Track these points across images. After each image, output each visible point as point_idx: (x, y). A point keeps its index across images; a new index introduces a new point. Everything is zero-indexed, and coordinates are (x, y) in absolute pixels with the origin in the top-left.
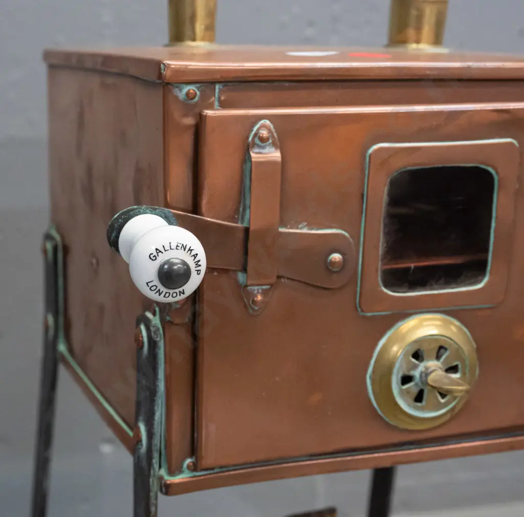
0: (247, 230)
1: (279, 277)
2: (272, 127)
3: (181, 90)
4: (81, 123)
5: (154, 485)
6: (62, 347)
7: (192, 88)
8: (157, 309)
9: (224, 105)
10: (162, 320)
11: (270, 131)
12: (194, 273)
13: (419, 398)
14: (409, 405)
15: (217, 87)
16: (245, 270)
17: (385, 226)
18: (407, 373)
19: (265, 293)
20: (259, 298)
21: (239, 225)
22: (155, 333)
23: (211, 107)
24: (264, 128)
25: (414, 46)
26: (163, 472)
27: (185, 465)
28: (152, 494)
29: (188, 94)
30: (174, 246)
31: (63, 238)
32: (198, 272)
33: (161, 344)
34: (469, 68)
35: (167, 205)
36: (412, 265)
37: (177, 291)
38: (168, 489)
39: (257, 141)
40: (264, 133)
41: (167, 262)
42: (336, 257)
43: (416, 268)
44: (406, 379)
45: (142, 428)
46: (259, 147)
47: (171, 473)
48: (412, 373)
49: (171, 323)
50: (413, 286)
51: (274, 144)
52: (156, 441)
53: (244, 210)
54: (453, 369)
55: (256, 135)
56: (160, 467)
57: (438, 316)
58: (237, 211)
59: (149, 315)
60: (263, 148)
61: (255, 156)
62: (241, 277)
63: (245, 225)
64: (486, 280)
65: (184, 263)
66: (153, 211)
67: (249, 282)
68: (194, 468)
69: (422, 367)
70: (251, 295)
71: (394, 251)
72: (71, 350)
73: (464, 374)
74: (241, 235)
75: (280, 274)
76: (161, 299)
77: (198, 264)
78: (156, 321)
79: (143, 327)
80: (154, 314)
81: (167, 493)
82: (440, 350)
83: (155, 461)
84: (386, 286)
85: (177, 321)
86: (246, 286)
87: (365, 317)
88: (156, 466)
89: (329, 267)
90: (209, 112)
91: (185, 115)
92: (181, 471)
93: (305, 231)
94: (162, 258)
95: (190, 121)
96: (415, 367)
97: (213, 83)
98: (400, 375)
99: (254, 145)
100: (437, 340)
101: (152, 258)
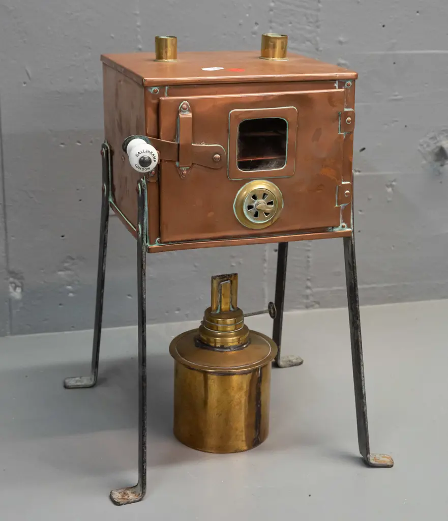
0: (179, 145)
1: (193, 164)
2: (188, 103)
3: (151, 89)
4: (117, 95)
5: (144, 250)
6: (111, 200)
7: (156, 88)
8: (144, 177)
9: (169, 95)
10: (146, 181)
11: (187, 105)
12: (153, 162)
13: (256, 215)
14: (251, 218)
15: (166, 87)
16: (178, 160)
17: (238, 143)
18: (250, 204)
19: (187, 170)
20: (185, 172)
21: (176, 143)
22: (143, 186)
23: (164, 96)
24: (185, 104)
25: (271, 59)
26: (148, 244)
27: (157, 241)
28: (143, 253)
29: (154, 91)
30: (145, 151)
31: (110, 147)
32: (155, 161)
33: (146, 191)
34: (274, 77)
35: (147, 135)
36: (251, 160)
37: (147, 168)
38: (149, 250)
39: (182, 109)
40: (185, 106)
41: (143, 157)
42: (217, 156)
43: (253, 161)
44: (250, 207)
45: (140, 226)
46: (183, 112)
47: (151, 244)
48: (252, 204)
49: (149, 182)
50: (252, 168)
51: (189, 110)
52: (145, 231)
53: (178, 137)
54: (271, 203)
55: (181, 107)
56: (147, 242)
57: (264, 181)
58: (175, 137)
59: (142, 179)
60: (185, 112)
61: (181, 115)
62: (177, 164)
63: (178, 143)
64: (285, 166)
65: (149, 158)
66: (140, 138)
67: (180, 166)
68: (160, 242)
69: (256, 202)
70: (182, 171)
71: (243, 153)
72: (115, 202)
73: (275, 205)
74: (177, 147)
75: (193, 163)
76: (141, 171)
77: (154, 158)
78: (144, 181)
79: (139, 184)
80: (143, 179)
81: (149, 252)
82: (264, 195)
83: (145, 239)
84: (240, 168)
85: (151, 181)
86: (179, 167)
87: (231, 181)
88: (145, 241)
89: (214, 160)
90: (163, 98)
91: (153, 99)
92: (155, 243)
93: (204, 145)
94: (140, 156)
95: (155, 101)
96: (254, 202)
97: (165, 86)
98: (247, 205)
99: (181, 111)
100: (262, 191)
101: (137, 156)
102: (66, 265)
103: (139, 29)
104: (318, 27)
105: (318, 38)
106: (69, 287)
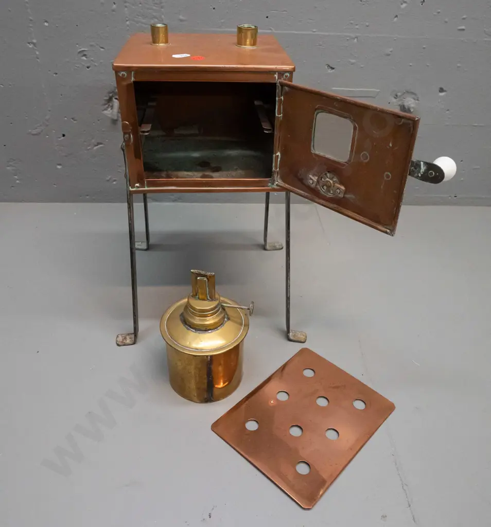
3: (120, 73)
7: (124, 73)
15: (132, 72)
102: (11, 163)
103: (27, 5)
104: (162, 7)
105: (163, 16)
106: (16, 177)
